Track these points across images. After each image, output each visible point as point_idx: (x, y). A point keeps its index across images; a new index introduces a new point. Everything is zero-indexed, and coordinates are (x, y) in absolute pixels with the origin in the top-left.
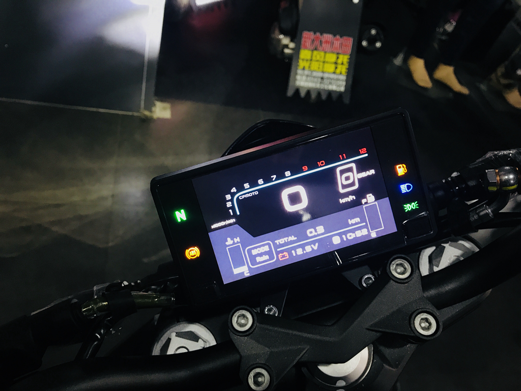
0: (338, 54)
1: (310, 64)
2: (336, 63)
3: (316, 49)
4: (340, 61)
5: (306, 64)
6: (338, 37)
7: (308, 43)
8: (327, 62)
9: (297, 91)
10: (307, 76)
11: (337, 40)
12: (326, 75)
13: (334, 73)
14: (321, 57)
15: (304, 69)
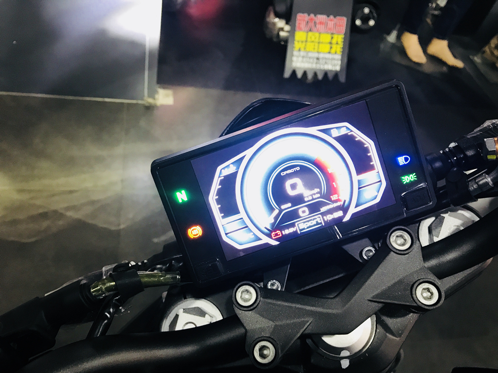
0: (332, 34)
1: (306, 45)
2: (331, 43)
3: (310, 31)
4: (334, 41)
5: (302, 46)
6: (332, 17)
7: (303, 25)
8: (322, 43)
9: (294, 73)
10: (303, 57)
11: (331, 20)
12: (321, 56)
13: (329, 53)
14: (315, 38)
15: (299, 50)
